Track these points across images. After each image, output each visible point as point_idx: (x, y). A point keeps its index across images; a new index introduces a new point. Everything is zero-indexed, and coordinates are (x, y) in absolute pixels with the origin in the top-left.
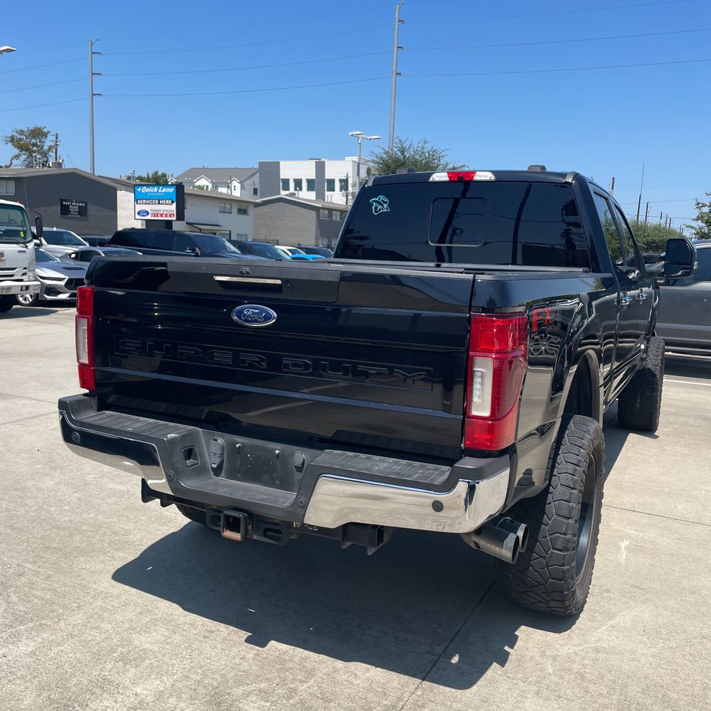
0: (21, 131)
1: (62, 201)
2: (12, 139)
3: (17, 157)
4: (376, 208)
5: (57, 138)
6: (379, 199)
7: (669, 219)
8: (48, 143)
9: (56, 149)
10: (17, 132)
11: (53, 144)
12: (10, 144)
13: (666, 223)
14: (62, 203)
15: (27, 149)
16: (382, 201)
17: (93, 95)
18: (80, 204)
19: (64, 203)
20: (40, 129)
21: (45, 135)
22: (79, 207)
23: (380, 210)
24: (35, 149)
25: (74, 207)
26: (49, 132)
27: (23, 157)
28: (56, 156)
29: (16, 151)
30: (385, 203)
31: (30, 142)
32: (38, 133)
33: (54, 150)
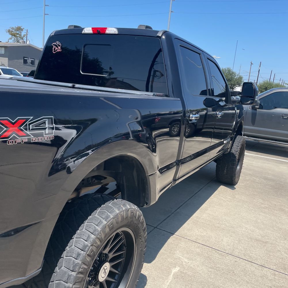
0: (13, 28)
1: (24, 57)
2: (9, 31)
3: (11, 39)
4: (55, 49)
5: (27, 31)
6: (57, 43)
7: (283, 81)
8: (23, 33)
9: (27, 36)
10: (11, 28)
11: (26, 34)
12: (8, 33)
13: (282, 83)
14: (24, 59)
15: (15, 36)
16: (58, 45)
17: (45, 14)
18: (32, 60)
19: (25, 58)
20: (20, 27)
21: (22, 30)
22: (31, 60)
23: (56, 50)
24: (18, 35)
25: (29, 61)
26: (23, 28)
27: (13, 39)
28: (27, 39)
29: (10, 36)
30: (59, 46)
31: (16, 33)
32: (19, 29)
33: (26, 37)
